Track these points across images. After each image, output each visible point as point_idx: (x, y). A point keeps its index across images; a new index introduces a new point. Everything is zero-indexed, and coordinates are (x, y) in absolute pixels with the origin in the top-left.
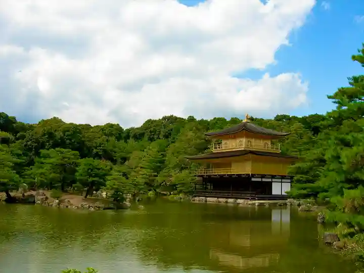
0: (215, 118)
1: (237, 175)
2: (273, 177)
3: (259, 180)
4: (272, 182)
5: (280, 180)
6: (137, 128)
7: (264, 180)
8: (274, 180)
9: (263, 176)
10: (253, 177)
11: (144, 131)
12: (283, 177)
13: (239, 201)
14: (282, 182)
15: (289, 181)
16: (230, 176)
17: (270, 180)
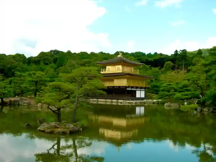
0: (81, 52)
1: (118, 86)
2: (137, 88)
3: (130, 89)
4: (136, 90)
5: (140, 89)
6: (35, 57)
7: (133, 89)
8: (137, 89)
9: (132, 87)
10: (128, 88)
11: (39, 59)
12: (141, 88)
13: (120, 101)
14: (141, 91)
15: (144, 90)
16: (113, 87)
17: (135, 89)
